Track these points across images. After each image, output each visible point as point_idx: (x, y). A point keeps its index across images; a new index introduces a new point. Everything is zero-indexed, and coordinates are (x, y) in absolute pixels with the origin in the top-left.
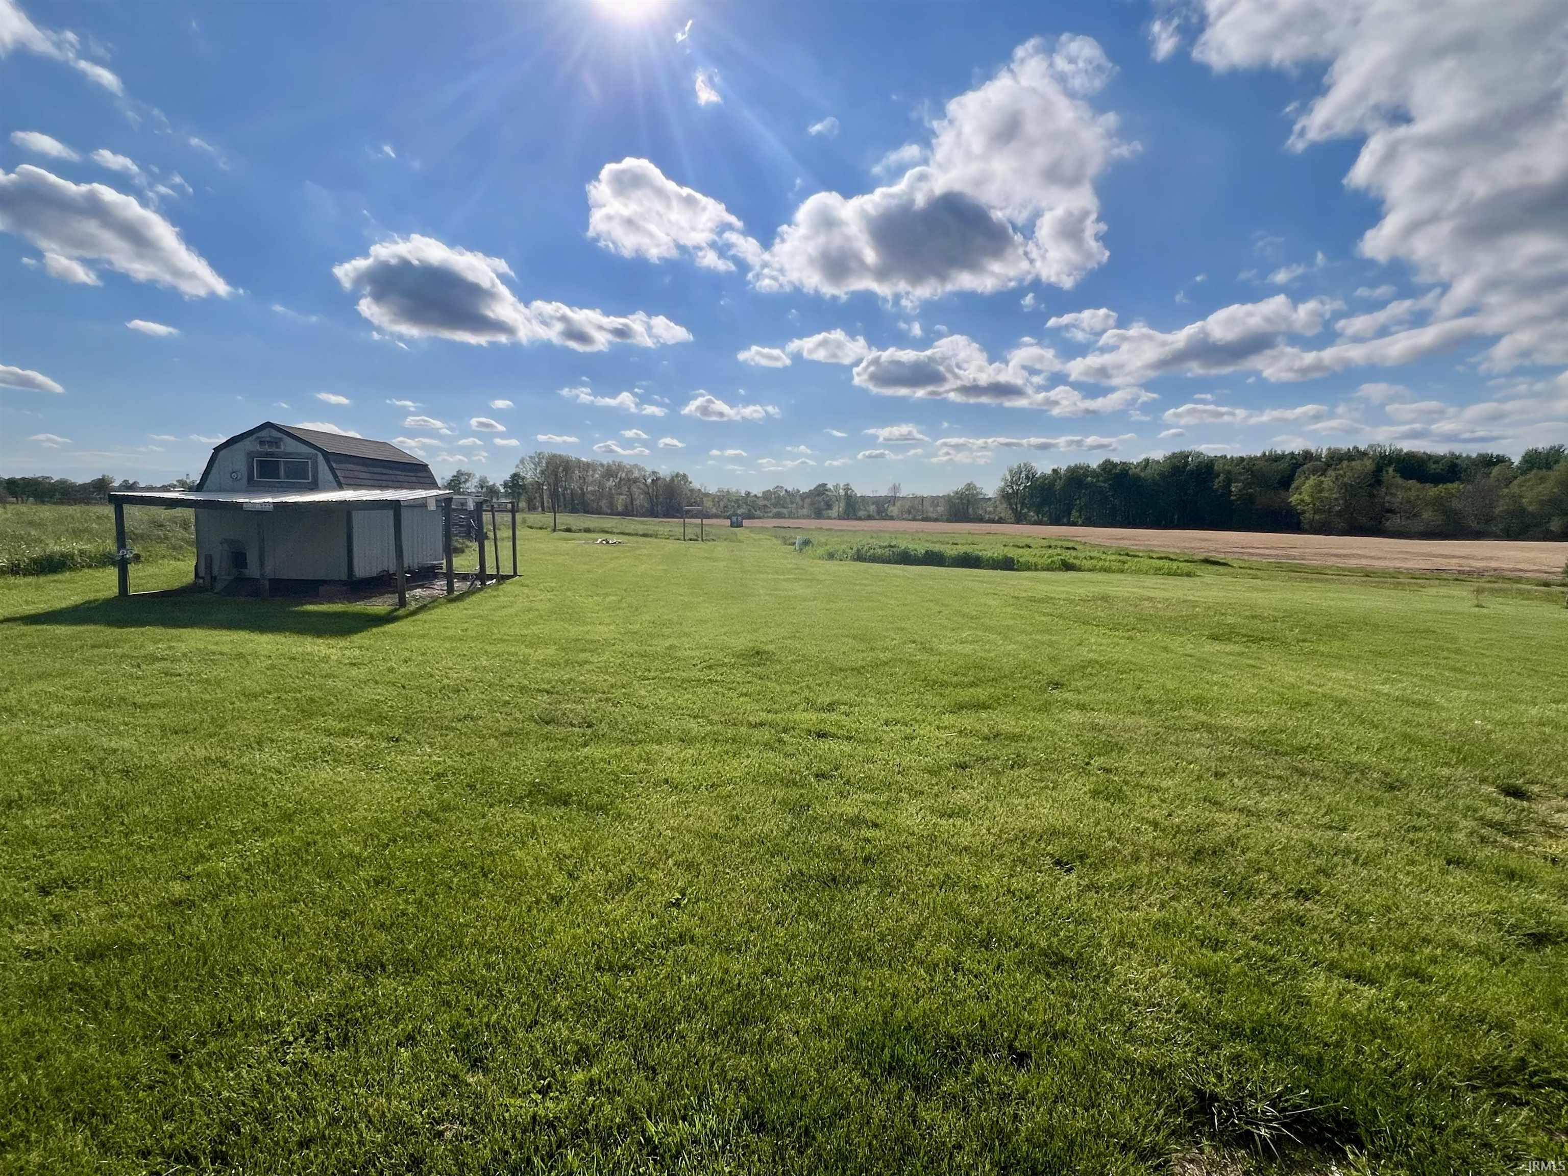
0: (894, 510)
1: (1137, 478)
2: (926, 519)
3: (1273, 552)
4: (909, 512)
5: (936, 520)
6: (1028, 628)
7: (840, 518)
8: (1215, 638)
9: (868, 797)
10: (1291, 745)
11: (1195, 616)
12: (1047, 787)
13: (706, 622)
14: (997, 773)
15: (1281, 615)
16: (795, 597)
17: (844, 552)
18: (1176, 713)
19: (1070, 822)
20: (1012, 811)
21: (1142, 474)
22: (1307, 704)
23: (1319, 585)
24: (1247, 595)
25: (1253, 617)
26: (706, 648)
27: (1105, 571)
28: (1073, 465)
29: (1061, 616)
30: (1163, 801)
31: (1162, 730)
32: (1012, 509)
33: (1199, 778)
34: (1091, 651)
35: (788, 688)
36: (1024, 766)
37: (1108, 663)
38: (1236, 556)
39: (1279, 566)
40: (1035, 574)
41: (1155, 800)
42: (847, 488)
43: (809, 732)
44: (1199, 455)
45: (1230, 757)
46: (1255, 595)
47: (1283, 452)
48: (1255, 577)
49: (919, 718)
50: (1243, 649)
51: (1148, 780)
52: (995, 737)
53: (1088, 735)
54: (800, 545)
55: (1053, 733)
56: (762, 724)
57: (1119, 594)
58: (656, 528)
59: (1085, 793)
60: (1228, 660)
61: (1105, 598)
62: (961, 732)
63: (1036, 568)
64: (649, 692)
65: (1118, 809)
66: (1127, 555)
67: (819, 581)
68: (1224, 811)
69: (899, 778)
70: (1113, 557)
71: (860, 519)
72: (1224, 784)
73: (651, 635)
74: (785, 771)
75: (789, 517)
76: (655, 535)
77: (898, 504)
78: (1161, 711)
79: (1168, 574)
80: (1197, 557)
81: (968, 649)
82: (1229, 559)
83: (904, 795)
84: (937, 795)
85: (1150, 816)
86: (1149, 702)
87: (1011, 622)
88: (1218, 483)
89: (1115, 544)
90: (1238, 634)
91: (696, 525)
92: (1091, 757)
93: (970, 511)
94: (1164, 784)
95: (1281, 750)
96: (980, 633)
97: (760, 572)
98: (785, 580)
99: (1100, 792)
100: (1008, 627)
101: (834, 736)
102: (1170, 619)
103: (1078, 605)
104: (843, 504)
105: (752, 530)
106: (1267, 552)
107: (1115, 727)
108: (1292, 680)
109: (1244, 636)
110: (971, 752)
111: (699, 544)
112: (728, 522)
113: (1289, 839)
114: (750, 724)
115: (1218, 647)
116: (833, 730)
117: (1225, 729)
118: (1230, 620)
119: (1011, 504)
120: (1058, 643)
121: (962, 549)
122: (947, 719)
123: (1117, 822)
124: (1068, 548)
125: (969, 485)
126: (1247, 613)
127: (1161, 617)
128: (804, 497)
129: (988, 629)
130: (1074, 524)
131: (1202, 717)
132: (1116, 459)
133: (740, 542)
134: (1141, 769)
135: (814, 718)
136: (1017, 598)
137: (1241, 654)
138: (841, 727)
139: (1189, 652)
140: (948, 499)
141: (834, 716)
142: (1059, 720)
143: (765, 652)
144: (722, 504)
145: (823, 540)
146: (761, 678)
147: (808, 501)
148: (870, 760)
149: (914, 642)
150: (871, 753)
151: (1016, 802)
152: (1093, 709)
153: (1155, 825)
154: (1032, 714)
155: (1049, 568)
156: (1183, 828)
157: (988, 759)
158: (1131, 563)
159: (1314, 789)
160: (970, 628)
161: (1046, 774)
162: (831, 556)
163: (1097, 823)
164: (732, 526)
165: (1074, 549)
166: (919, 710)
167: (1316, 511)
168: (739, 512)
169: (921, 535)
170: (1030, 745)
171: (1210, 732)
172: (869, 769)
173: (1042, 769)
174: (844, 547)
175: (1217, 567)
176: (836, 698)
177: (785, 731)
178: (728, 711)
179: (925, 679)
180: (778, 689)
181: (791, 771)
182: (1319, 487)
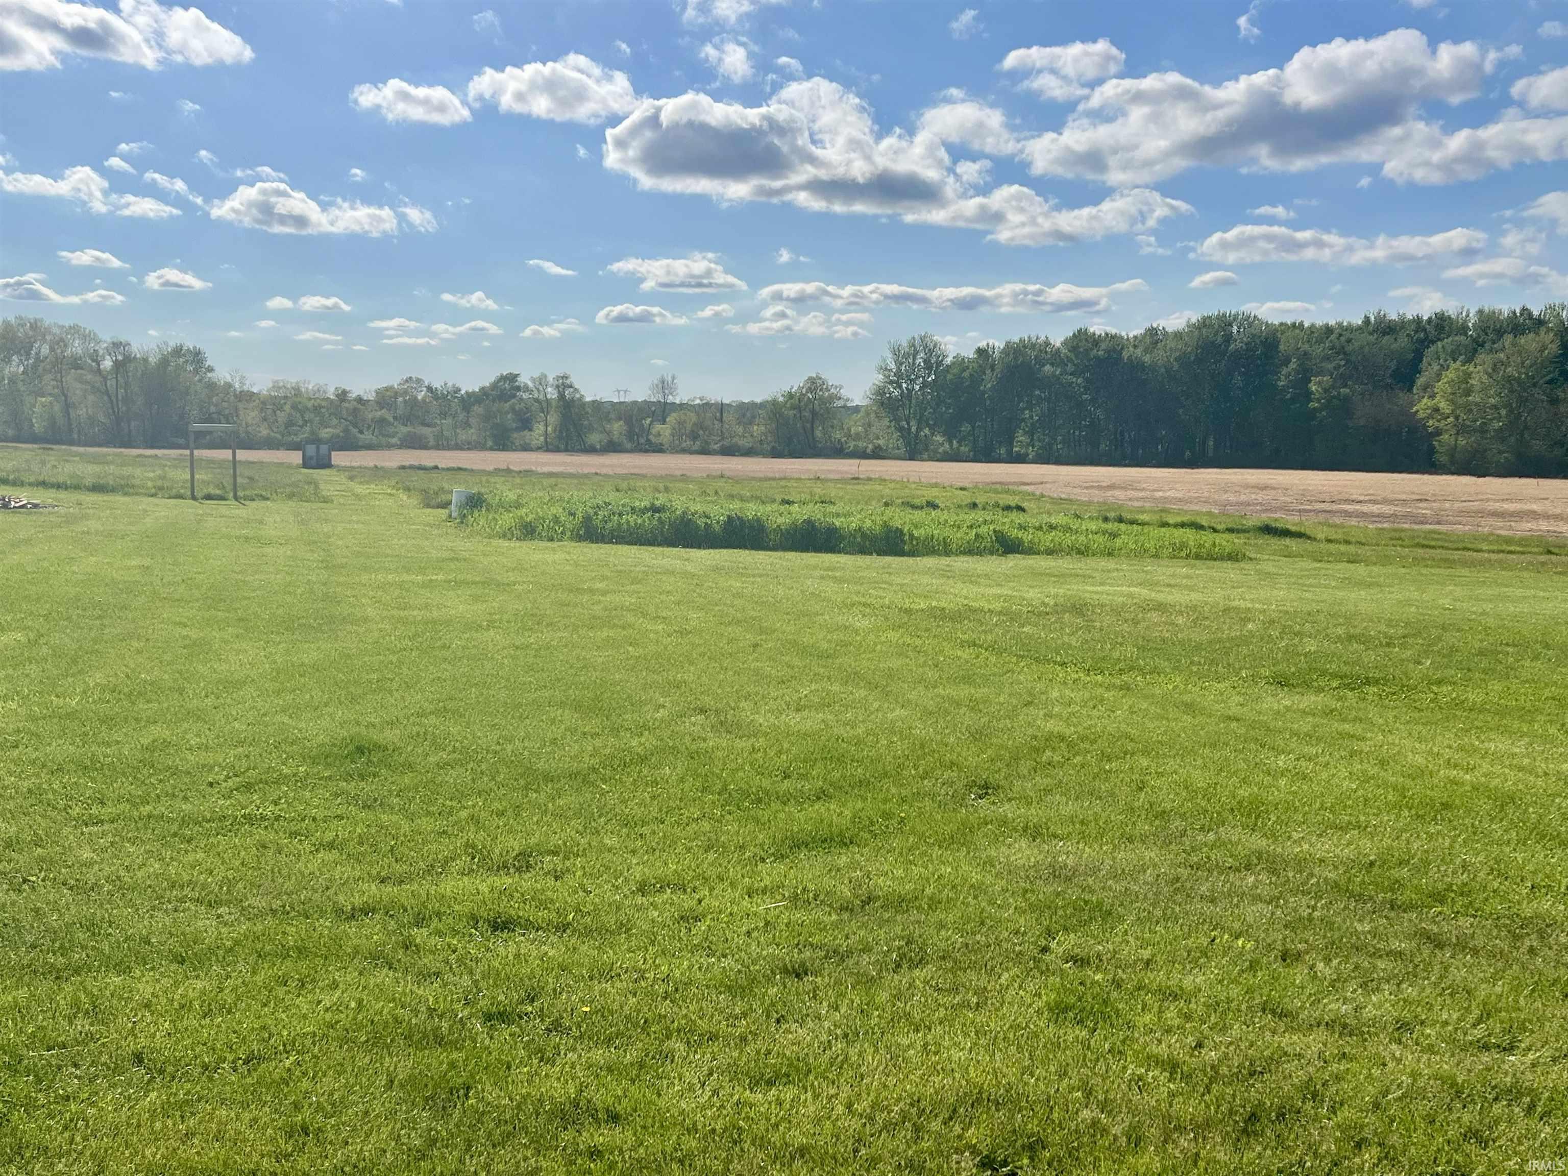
0: (663, 431)
1: (1136, 366)
2: (729, 451)
3: (1386, 509)
4: (694, 437)
5: (749, 453)
6: (931, 674)
7: (548, 447)
8: (1282, 682)
9: (599, 1055)
10: (1417, 889)
11: (1245, 640)
12: (965, 1004)
13: (239, 684)
14: (867, 982)
15: (1401, 632)
16: (448, 622)
17: (556, 520)
18: (1211, 836)
19: (1011, 1074)
20: (896, 1059)
21: (1147, 359)
22: (1446, 806)
23: (1465, 572)
24: (1340, 594)
25: (1350, 638)
26: (241, 743)
27: (1080, 552)
28: (1016, 339)
29: (990, 648)
30: (1188, 1017)
31: (1184, 872)
32: (901, 429)
33: (1253, 966)
34: (1049, 716)
35: (426, 824)
36: (922, 962)
37: (1083, 739)
38: (1322, 517)
39: (1397, 538)
40: (944, 561)
41: (1171, 1015)
42: (563, 384)
43: (474, 920)
44: (1249, 321)
45: (1310, 919)
46: (1354, 595)
47: (1402, 317)
48: (1353, 560)
49: (712, 872)
50: (1334, 704)
51: (1156, 978)
52: (864, 903)
53: (1046, 890)
54: (460, 507)
55: (978, 889)
56: (367, 910)
57: (1105, 599)
58: (127, 471)
59: (1039, 1012)
60: (1305, 725)
61: (1078, 608)
62: (795, 898)
63: (944, 549)
64: (104, 850)
65: (1101, 1041)
66: (1120, 520)
67: (504, 587)
68: (1299, 1029)
69: (665, 1008)
70: (1093, 526)
71: (591, 450)
72: (1299, 974)
73: (108, 721)
74: (416, 1012)
75: (437, 447)
76: (124, 488)
77: (672, 418)
78: (1183, 834)
79: (1198, 557)
80: (1250, 523)
81: (810, 721)
82: (1308, 524)
83: (678, 1046)
84: (743, 1039)
85: (1162, 1050)
86: (1163, 815)
87: (895, 663)
88: (1285, 377)
89: (1097, 496)
90: (1323, 673)
91: (221, 464)
92: (1050, 934)
93: (818, 433)
94: (1188, 982)
95: (1400, 899)
96: (836, 688)
97: (365, 569)
98: (424, 586)
99: (1066, 1009)
100: (890, 675)
101: (529, 925)
102: (1199, 647)
103: (1027, 622)
104: (554, 418)
105: (353, 473)
106: (1375, 509)
107: (1095, 871)
108: (1420, 760)
109: (1334, 676)
110: (814, 940)
111: (231, 509)
112: (296, 457)
113: (1415, 1075)
114: (339, 912)
115: (1286, 700)
116: (528, 912)
117: (1301, 863)
118: (1311, 646)
119: (896, 419)
120: (987, 701)
121: (799, 513)
122: (770, 872)
123: (1101, 1067)
124: (1008, 508)
125: (812, 380)
126: (1340, 631)
127: (1182, 643)
128: (470, 401)
129: (852, 677)
130: (1020, 459)
131: (1258, 842)
132: (1098, 328)
133: (326, 500)
134: (1146, 954)
135: (484, 888)
136: (908, 612)
137: (1329, 713)
138: (543, 905)
139: (1234, 711)
140: (773, 410)
141: (527, 882)
142: (990, 862)
143: (378, 747)
144: (282, 416)
145: (512, 496)
146: (366, 807)
147: (478, 410)
148: (608, 974)
149: (703, 711)
150: (609, 955)
151: (905, 1042)
152: (1055, 836)
153: (1172, 1067)
154: (936, 852)
155: (970, 551)
156: (1224, 1070)
157: (850, 953)
158: (1128, 537)
159: (1458, 974)
160: (817, 678)
161: (962, 977)
162: (528, 531)
163: (1063, 1074)
164: (307, 464)
165: (1020, 509)
166: (711, 856)
167: (1461, 429)
168: (325, 433)
169: (720, 484)
170: (933, 918)
171: (1274, 872)
172: (603, 993)
173: (958, 967)
174: (557, 510)
175: (1288, 541)
176: (533, 841)
177: (420, 921)
178: (289, 885)
179: (725, 788)
180: (406, 827)
181: (431, 1011)
182: (1463, 386)
